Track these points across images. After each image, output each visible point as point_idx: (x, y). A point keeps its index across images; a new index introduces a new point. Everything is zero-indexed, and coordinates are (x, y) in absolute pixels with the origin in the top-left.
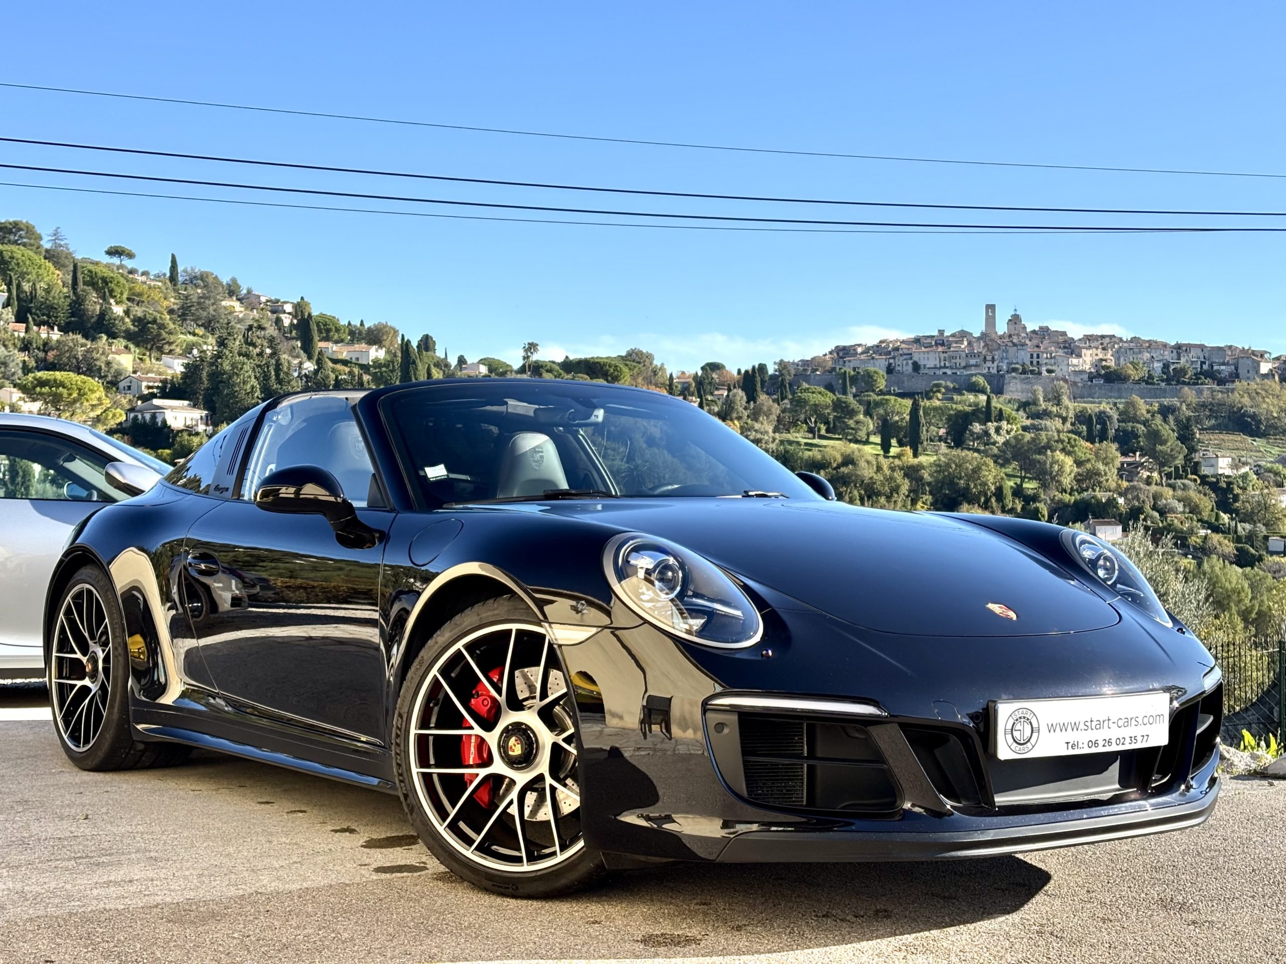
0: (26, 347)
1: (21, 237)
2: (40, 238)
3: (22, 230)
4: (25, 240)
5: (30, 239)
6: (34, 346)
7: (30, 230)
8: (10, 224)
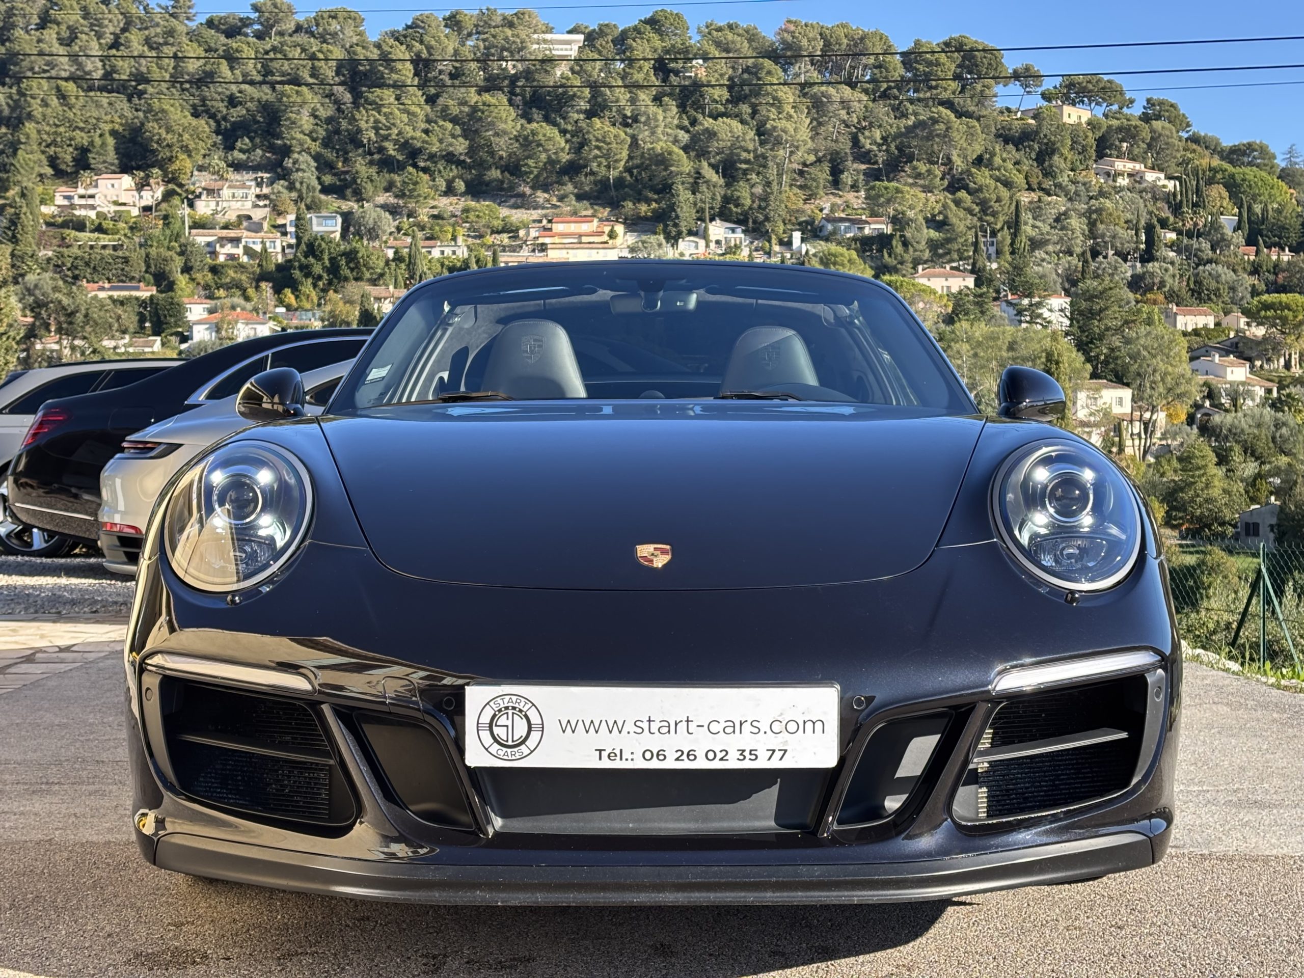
0: (1255, 270)
1: (1254, 157)
2: (1275, 158)
3: (1256, 151)
4: (1259, 161)
5: (1264, 159)
6: (1265, 269)
7: (1263, 151)
8: (1244, 145)
